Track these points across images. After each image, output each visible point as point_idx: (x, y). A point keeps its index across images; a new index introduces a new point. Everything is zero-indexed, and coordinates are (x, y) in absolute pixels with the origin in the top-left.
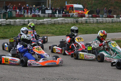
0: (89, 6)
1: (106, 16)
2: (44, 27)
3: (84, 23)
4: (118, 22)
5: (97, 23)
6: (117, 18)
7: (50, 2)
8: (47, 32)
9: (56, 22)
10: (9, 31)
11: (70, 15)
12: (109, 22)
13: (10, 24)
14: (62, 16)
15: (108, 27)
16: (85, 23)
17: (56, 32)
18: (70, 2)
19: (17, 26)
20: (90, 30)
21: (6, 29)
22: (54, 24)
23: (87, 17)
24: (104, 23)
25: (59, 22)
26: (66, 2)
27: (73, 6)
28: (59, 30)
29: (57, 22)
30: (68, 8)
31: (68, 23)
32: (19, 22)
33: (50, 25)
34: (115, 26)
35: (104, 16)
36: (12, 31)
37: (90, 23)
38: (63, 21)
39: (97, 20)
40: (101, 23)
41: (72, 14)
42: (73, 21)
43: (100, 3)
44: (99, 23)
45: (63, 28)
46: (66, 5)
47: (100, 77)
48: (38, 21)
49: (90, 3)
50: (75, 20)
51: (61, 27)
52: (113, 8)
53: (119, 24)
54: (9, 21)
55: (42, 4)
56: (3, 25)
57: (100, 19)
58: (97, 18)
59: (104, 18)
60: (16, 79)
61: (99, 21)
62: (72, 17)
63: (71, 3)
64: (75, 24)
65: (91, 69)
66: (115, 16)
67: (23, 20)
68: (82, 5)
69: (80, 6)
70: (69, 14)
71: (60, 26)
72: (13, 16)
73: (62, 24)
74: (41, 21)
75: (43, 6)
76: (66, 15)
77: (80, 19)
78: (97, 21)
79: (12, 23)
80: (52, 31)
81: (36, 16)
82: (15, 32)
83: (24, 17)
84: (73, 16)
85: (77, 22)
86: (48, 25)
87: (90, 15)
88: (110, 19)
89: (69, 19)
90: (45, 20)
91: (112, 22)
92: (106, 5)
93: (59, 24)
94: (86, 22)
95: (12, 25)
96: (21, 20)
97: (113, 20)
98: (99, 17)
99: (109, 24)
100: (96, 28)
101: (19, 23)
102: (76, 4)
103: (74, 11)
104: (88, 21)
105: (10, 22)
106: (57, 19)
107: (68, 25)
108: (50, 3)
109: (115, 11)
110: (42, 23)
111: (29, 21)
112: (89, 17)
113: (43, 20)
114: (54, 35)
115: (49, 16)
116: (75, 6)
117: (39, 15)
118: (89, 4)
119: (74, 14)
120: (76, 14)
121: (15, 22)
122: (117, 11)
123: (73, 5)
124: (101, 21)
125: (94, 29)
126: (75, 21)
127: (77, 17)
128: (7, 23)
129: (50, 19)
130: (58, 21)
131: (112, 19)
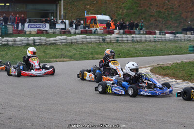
0: (118, 17)
1: (145, 33)
2: (58, 49)
3: (113, 43)
4: (162, 41)
5: (133, 41)
6: (160, 34)
7: (62, 12)
8: (62, 55)
9: (73, 41)
10: (7, 54)
11: (91, 31)
12: (150, 41)
13: (8, 44)
14: (80, 32)
15: (148, 48)
16: (115, 43)
17: (74, 55)
18: (91, 11)
19: (18, 47)
20: (124, 52)
21: (3, 51)
22: (71, 44)
23: (117, 34)
24: (143, 42)
25: (78, 40)
26: (86, 12)
27: (95, 17)
28: (78, 53)
29: (75, 41)
30: (89, 21)
31: (91, 43)
32: (21, 41)
33: (66, 44)
34: (159, 46)
35: (142, 32)
36: (11, 55)
37: (122, 42)
38: (84, 40)
39: (133, 37)
40: (139, 42)
41: (95, 29)
42: (98, 39)
43: (134, 13)
44: (136, 42)
45: (85, 49)
46: (86, 16)
47: (147, 117)
48: (48, 39)
49: (120, 13)
50: (101, 38)
51: (82, 49)
52: (153, 19)
53: (164, 43)
54: (6, 39)
55: (50, 15)
57: (137, 37)
58: (133, 35)
59: (142, 34)
60: (31, 120)
61: (135, 39)
62: (95, 33)
63: (92, 13)
64: (102, 44)
65: (134, 106)
66: (157, 32)
67: (26, 38)
68: (109, 16)
69: (107, 18)
70: (91, 29)
71: (80, 46)
72: (9, 32)
73: (82, 43)
74: (52, 39)
75: (52, 18)
76: (86, 31)
77: (108, 36)
78: (133, 40)
79: (10, 43)
80: (69, 54)
81: (43, 33)
82: (15, 55)
83: (25, 33)
84: (97, 32)
85: (104, 40)
86: (63, 45)
87: (122, 31)
88: (151, 36)
89: (92, 37)
90: (58, 38)
91: (155, 41)
92: (144, 16)
93: (78, 44)
94: (117, 41)
95: (11, 46)
96: (23, 38)
97: (155, 38)
98: (134, 33)
99: (150, 44)
100: (132, 49)
101: (21, 42)
102: (100, 14)
103: (98, 24)
104: (119, 39)
105: (8, 41)
106: (75, 37)
107: (90, 45)
108: (62, 14)
109: (156, 25)
110: (53, 42)
111: (34, 40)
112: (119, 34)
113: (55, 38)
114: (72, 60)
115: (62, 32)
116: (99, 17)
117: (46, 31)
118: (119, 15)
119: (98, 29)
120: (100, 29)
121: (15, 41)
122: (159, 24)
123: (96, 15)
124: (138, 39)
125: (129, 50)
126: (101, 40)
127: (103, 34)
128: (4, 43)
129: (65, 37)
130: (76, 39)
131: (155, 36)
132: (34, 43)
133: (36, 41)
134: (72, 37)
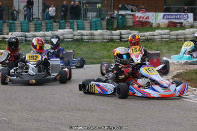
9: (179, 37)
13: (82, 40)
25: (187, 36)
29: (182, 37)
32: (101, 35)
48: (142, 34)
56: (66, 40)
67: (109, 31)
74: (147, 34)
79: (85, 37)
90: (157, 32)
95: (86, 42)
96: (104, 32)
101: (101, 37)
105: (82, 35)
106: (183, 31)
110: (149, 37)
111: (121, 34)
113: (151, 33)
121: (92, 35)
128: (76, 37)
129: (167, 31)
130: (184, 34)
132: (121, 38)
133: (124, 36)
134: (179, 31)
